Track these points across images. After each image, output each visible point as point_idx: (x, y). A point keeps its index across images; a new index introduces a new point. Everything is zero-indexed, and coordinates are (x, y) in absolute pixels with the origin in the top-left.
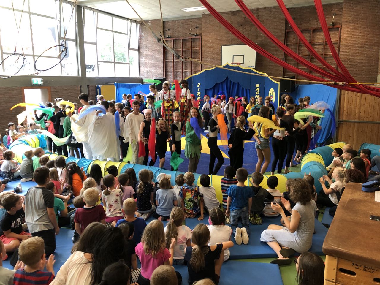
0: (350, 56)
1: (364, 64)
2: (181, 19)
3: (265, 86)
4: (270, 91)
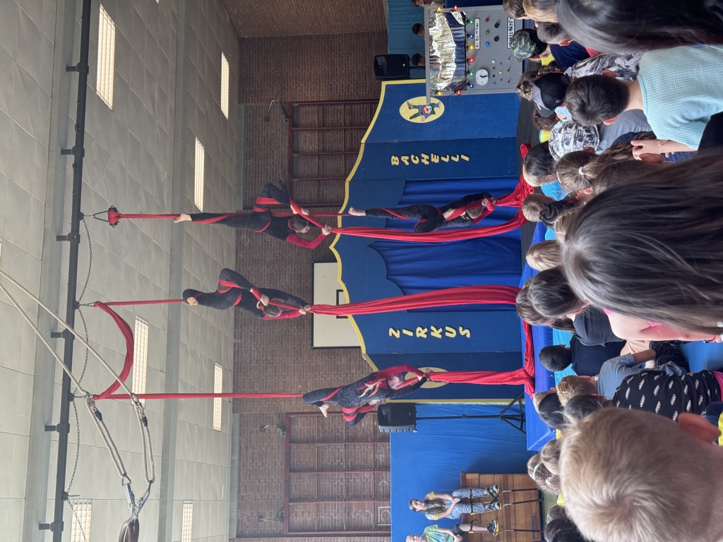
0: (349, 81)
2: (236, 478)
3: (395, 141)
4: (408, 119)
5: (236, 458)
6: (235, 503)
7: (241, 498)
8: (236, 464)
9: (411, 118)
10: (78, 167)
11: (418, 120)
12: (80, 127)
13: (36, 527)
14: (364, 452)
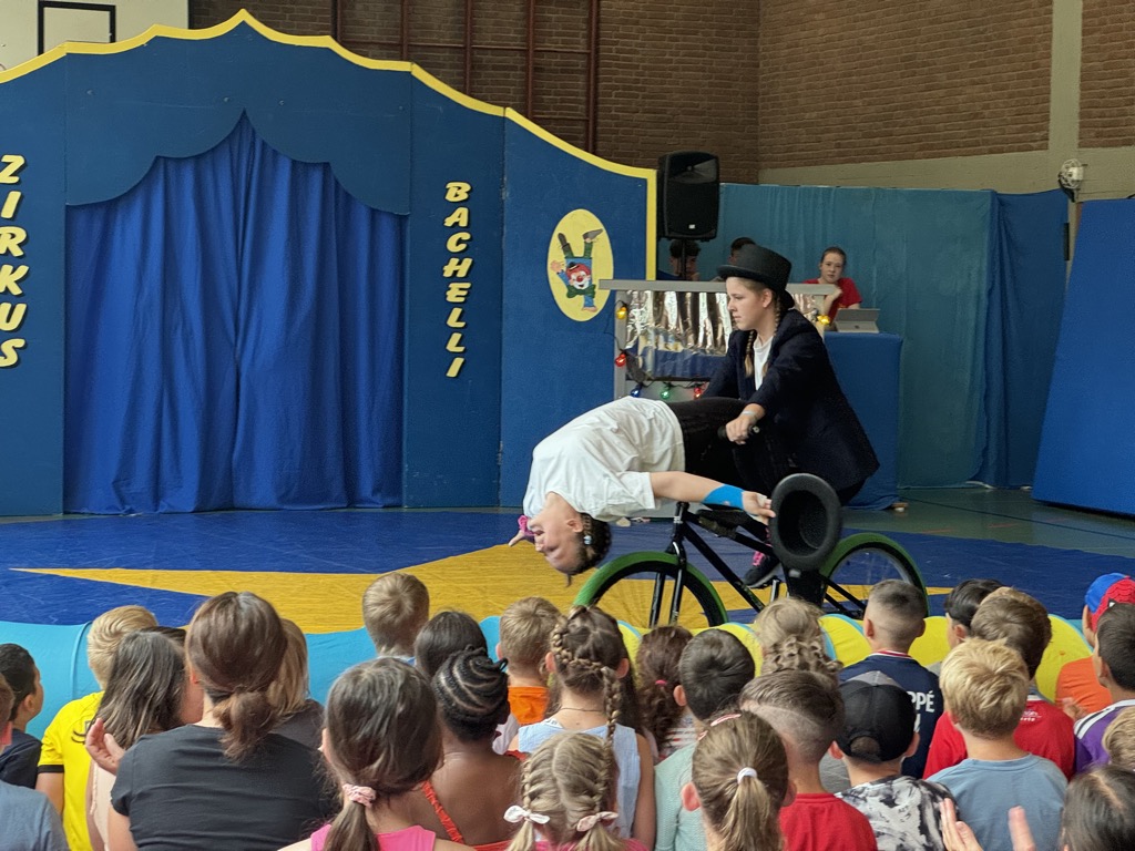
0: (645, 68)
1: (703, 113)
3: (506, 195)
4: (558, 230)
9: (562, 237)
11: (555, 254)
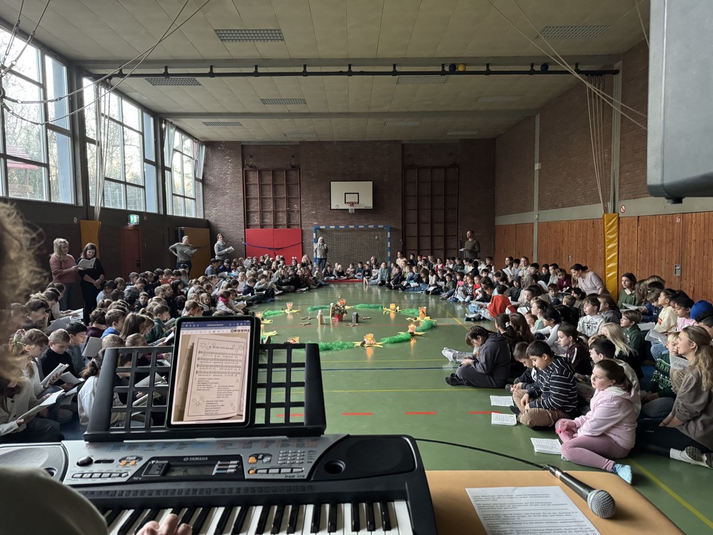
2: (269, 144)
5: (278, 144)
6: (257, 144)
7: (260, 146)
8: (275, 144)
10: (341, 73)
12: (362, 73)
13: (165, 65)
14: (283, 206)
